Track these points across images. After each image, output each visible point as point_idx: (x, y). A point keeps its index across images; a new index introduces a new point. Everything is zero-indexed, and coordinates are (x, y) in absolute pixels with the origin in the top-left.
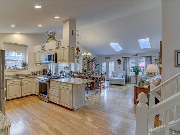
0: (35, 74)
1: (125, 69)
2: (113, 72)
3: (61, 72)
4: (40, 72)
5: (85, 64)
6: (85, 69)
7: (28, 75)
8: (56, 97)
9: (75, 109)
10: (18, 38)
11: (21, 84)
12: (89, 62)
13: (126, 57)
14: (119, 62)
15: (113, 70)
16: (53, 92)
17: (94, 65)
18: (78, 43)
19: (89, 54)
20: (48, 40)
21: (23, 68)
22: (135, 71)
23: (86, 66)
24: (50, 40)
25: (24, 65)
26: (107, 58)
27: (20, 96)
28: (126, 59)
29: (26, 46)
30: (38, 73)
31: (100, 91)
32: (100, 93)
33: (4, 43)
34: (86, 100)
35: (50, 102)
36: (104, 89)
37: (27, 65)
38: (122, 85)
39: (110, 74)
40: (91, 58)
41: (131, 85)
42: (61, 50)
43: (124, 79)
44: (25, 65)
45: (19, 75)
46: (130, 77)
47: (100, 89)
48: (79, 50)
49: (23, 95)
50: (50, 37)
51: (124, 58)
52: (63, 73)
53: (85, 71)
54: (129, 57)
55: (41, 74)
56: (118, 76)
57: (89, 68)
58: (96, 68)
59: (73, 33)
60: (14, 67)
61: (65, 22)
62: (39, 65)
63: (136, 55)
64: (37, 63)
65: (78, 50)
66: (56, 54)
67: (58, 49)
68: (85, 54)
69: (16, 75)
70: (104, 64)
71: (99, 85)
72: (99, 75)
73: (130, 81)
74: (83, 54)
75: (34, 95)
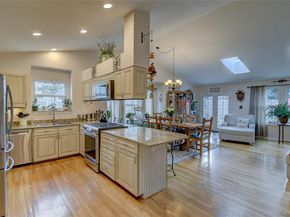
0: (84, 119)
1: (253, 110)
2: (226, 116)
3: (129, 115)
4: (91, 115)
5: (171, 102)
6: (170, 110)
7: (72, 120)
8: (111, 165)
9: (145, 197)
10: (54, 58)
11: (58, 137)
12: (178, 97)
13: (258, 87)
14: (240, 96)
15: (226, 113)
17: (188, 104)
18: (152, 57)
19: (179, 81)
20: (101, 58)
21: (66, 108)
22: (279, 116)
23: (172, 105)
24: (104, 58)
25: (67, 103)
26: (215, 90)
27: (56, 156)
28: (256, 90)
30: (89, 116)
31: (201, 154)
32: (200, 160)
33: (32, 68)
34: (171, 174)
35: (100, 172)
36: (209, 150)
37: (71, 104)
38: (248, 144)
39: (220, 121)
40: (183, 89)
41: (269, 143)
42: (120, 74)
43: (253, 131)
45: (57, 121)
46: (267, 127)
47: (200, 150)
48: (154, 72)
49: (60, 156)
50: (104, 53)
51: (252, 87)
52: (132, 117)
53: (171, 114)
54: (263, 87)
55: (93, 119)
56: (239, 124)
57: (179, 108)
58: (192, 108)
59: (142, 38)
60: (50, 107)
61: (126, 17)
62: (90, 103)
63: (282, 81)
64: (87, 101)
65: (152, 71)
66: (112, 82)
67: (116, 73)
68: (170, 82)
69: (53, 121)
70: (208, 102)
71: (199, 142)
72: (197, 122)
73: (267, 136)
74: (167, 83)
75: (79, 155)
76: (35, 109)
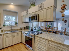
0: (22, 29)
3: (35, 27)
4: (24, 27)
7: (18, 29)
10: (12, 7)
11: (14, 37)
14: (65, 21)
16: (38, 47)
20: (30, 7)
21: (16, 25)
29: (17, 13)
30: (24, 28)
33: (4, 10)
37: (18, 24)
42: (43, 11)
44: (16, 24)
45: (13, 30)
49: (15, 44)
50: (32, 5)
52: (36, 28)
55: (25, 29)
60: (10, 25)
62: (24, 23)
64: (23, 23)
67: (41, 11)
69: (11, 30)
75: (21, 43)
76: (4, 26)
